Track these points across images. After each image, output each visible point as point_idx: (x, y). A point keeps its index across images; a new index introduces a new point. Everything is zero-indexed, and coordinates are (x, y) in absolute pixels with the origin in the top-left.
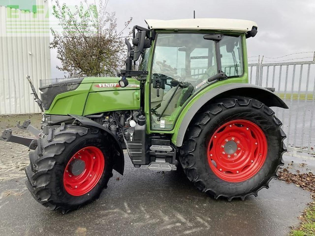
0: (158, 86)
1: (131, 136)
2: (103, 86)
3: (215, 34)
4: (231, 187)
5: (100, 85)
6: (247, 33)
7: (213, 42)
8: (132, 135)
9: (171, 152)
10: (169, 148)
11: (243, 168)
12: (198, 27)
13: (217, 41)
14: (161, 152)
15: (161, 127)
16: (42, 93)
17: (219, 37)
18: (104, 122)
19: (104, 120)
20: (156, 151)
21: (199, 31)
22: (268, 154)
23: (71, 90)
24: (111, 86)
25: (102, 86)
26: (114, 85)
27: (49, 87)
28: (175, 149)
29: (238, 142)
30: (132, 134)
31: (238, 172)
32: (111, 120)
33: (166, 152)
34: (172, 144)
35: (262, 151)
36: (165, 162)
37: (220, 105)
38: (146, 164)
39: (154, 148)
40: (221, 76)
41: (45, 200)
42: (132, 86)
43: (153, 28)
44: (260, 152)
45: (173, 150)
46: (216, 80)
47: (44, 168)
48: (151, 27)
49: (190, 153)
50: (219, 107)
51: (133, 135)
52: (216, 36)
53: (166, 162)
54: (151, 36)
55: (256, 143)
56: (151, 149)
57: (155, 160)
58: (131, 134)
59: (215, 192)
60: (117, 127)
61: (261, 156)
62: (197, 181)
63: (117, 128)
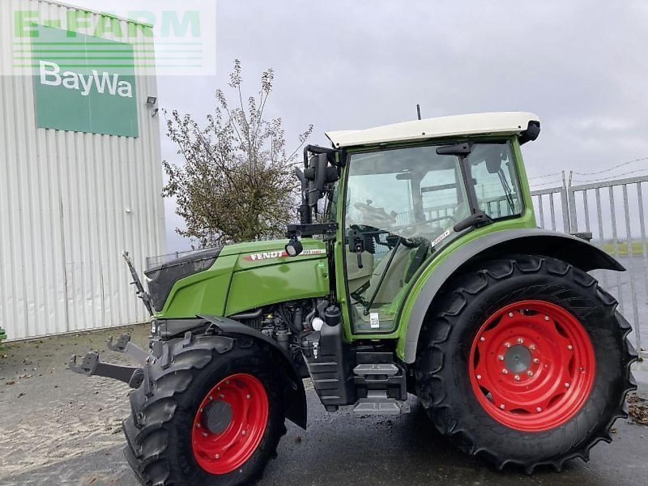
0: (359, 248)
1: (315, 348)
2: (259, 258)
3: (458, 143)
4: (527, 443)
5: (253, 256)
6: (521, 135)
7: (456, 158)
8: (316, 346)
9: (396, 375)
10: (393, 368)
11: (549, 401)
12: (424, 134)
13: (463, 155)
14: (377, 377)
15: (372, 326)
16: (150, 280)
17: (465, 148)
18: (264, 325)
19: (264, 322)
20: (366, 376)
21: (427, 141)
22: (597, 367)
23: (201, 270)
24: (272, 256)
25: (256, 259)
26: (278, 254)
27: (161, 269)
28: (403, 370)
29: (532, 347)
30: (316, 344)
31: (539, 409)
32: (277, 321)
33: (386, 376)
34: (396, 360)
35: (584, 363)
36: (386, 397)
37: (482, 274)
38: (349, 404)
39: (360, 369)
40: (479, 218)
41: (159, 483)
42: (311, 253)
43: (340, 146)
44: (581, 365)
45: (400, 372)
46: (470, 228)
47: (157, 418)
48: (338, 144)
49: (434, 376)
50: (480, 279)
51: (318, 346)
52: (459, 148)
53: (388, 398)
54: (337, 161)
55: (570, 347)
56: (356, 373)
57: (367, 395)
58: (314, 344)
59: (495, 454)
60: (289, 333)
61: (584, 372)
62: (454, 432)
63: (289, 335)
